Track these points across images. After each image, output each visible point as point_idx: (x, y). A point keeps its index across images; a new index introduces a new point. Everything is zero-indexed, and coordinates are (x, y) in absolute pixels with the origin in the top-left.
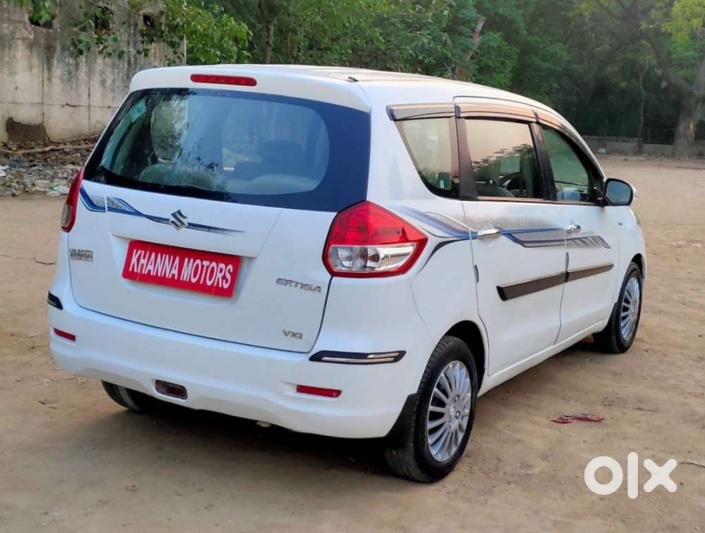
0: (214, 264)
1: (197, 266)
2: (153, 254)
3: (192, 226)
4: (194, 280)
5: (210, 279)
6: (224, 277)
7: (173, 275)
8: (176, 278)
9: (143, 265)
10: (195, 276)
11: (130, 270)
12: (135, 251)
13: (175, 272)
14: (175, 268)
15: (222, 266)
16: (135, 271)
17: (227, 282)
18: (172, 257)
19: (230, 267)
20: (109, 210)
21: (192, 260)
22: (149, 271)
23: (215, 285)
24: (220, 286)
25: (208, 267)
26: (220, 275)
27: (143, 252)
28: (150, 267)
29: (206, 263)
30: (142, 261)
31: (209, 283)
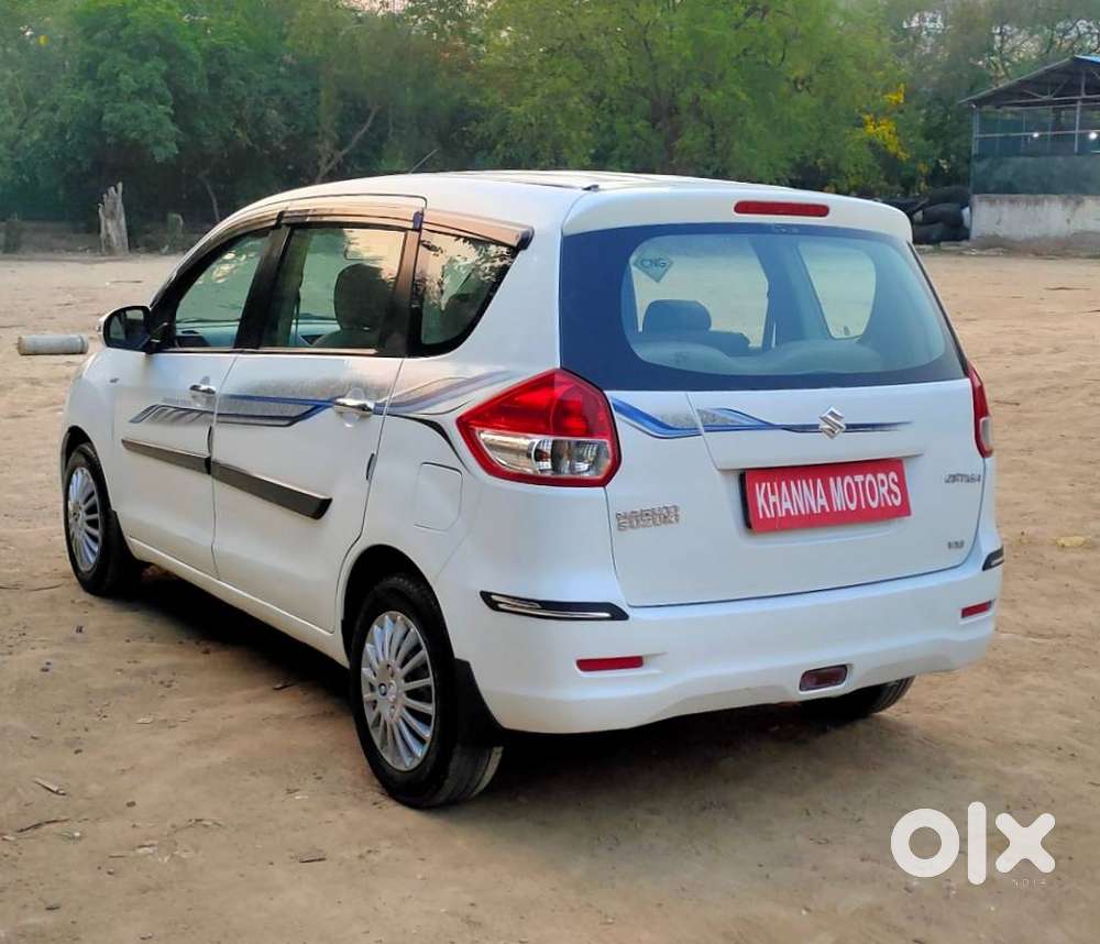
0: (870, 477)
1: (849, 485)
2: (783, 484)
3: (852, 428)
4: (853, 507)
5: (873, 499)
6: (890, 491)
7: (823, 507)
8: (828, 510)
9: (774, 504)
10: (851, 501)
11: (761, 516)
12: (757, 485)
13: (823, 501)
14: (821, 497)
15: (881, 476)
16: (768, 516)
17: (896, 497)
18: (811, 482)
19: (893, 475)
20: (707, 431)
21: (839, 479)
22: (788, 511)
23: (883, 504)
24: (890, 504)
25: (863, 483)
26: (884, 490)
27: (769, 485)
28: (787, 505)
29: (859, 478)
30: (772, 499)
31: (874, 505)
